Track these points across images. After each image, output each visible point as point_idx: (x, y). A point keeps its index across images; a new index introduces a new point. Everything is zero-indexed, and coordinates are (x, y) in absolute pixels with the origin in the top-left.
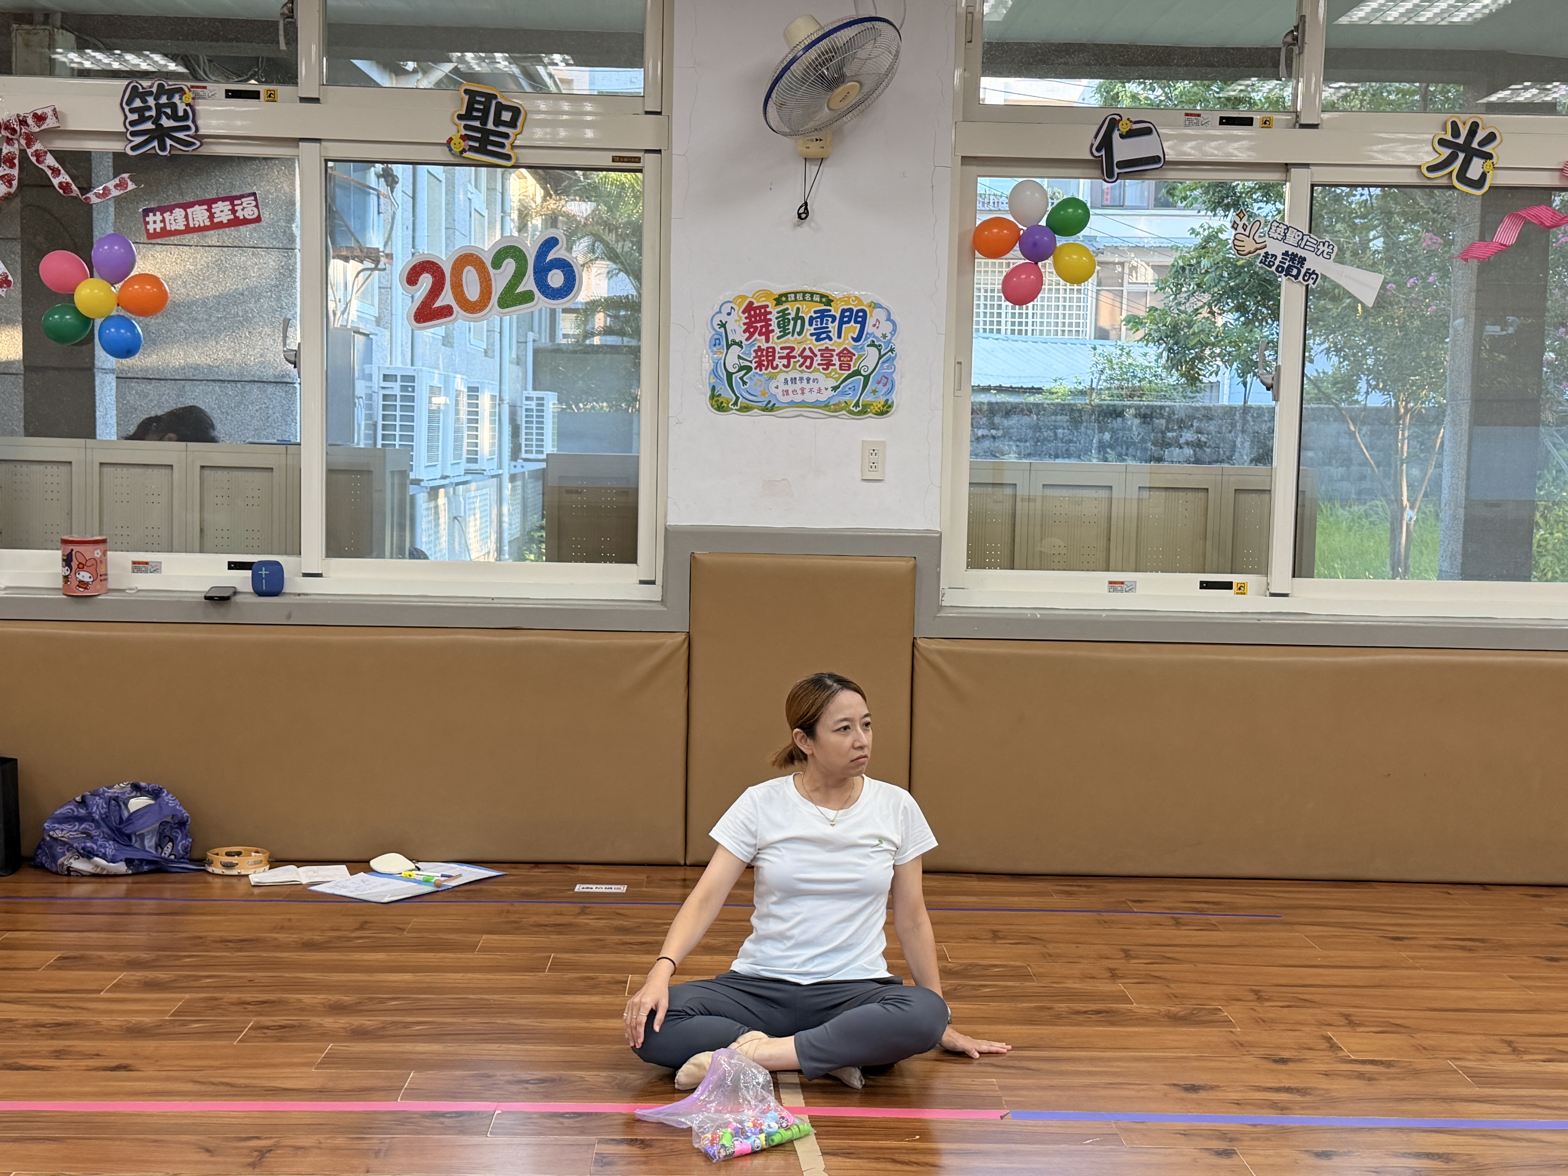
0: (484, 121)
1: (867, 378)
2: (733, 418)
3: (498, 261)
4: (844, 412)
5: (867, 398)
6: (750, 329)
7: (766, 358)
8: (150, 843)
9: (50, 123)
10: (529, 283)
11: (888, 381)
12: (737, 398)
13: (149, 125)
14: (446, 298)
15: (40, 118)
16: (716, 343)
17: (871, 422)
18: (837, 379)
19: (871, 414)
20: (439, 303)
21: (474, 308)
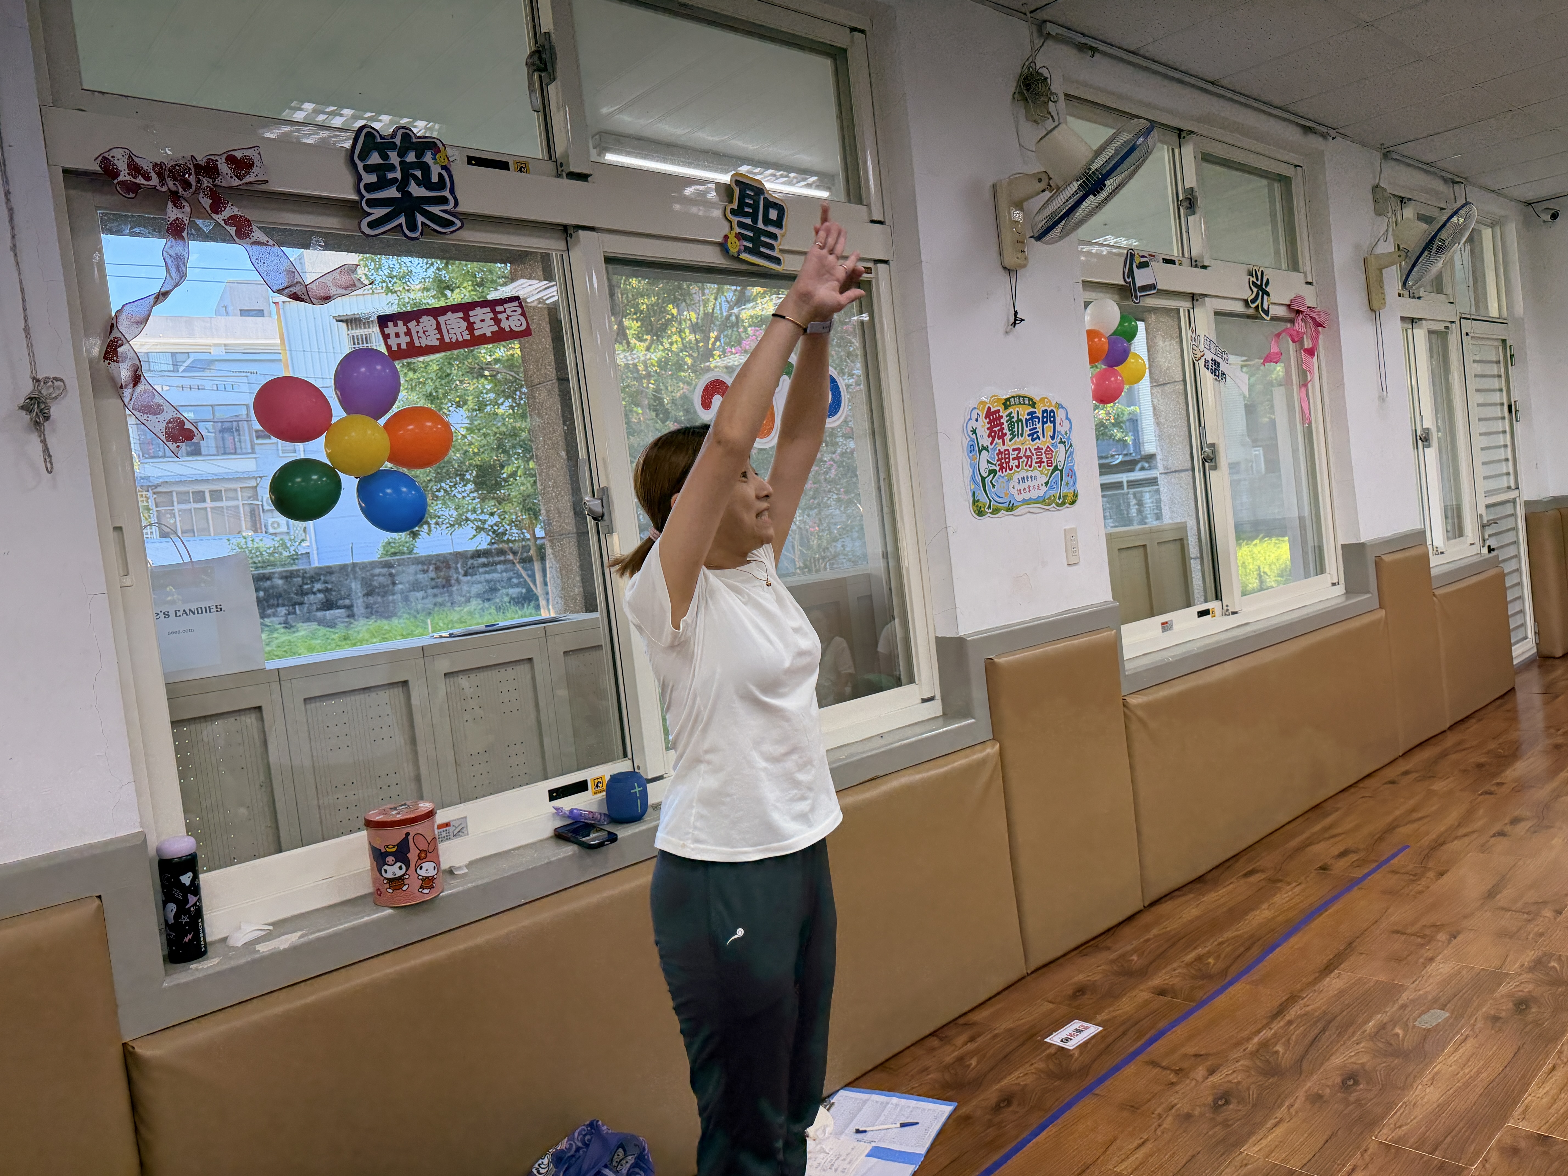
0: (755, 219)
1: (1061, 471)
2: (988, 520)
4: (1054, 505)
5: (1065, 491)
6: (992, 434)
7: (1002, 461)
9: (259, 173)
11: (1072, 474)
12: (990, 501)
13: (392, 193)
15: (240, 165)
16: (971, 449)
17: (1068, 511)
18: (1046, 475)
19: (1067, 505)
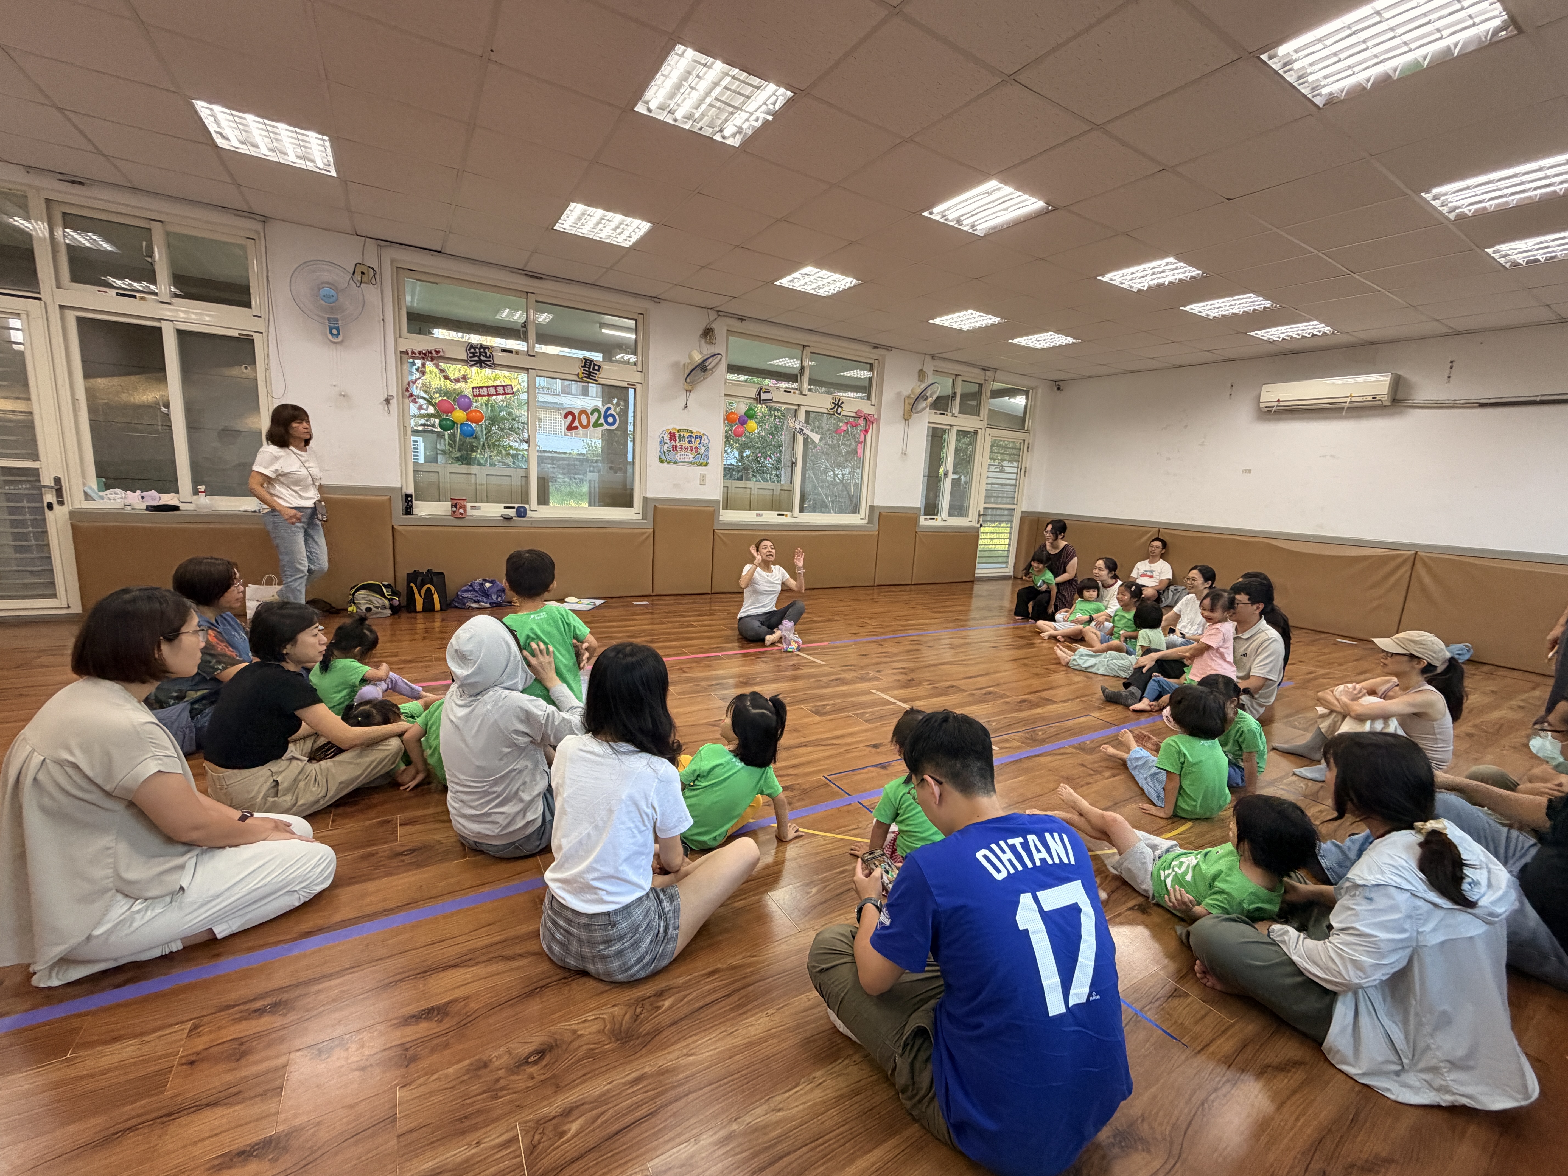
0: (589, 368)
1: (702, 455)
2: (665, 465)
3: (592, 413)
4: (696, 465)
5: (702, 461)
6: (670, 439)
7: (675, 448)
8: (494, 597)
9: (441, 354)
10: (602, 421)
11: (707, 456)
12: (667, 459)
13: (476, 358)
14: (576, 424)
15: (437, 352)
16: (661, 442)
17: (702, 468)
18: (694, 455)
19: (702, 466)
20: (574, 425)
21: (585, 427)
